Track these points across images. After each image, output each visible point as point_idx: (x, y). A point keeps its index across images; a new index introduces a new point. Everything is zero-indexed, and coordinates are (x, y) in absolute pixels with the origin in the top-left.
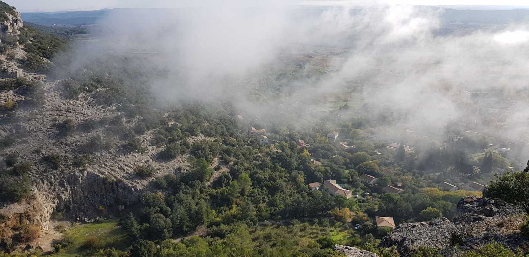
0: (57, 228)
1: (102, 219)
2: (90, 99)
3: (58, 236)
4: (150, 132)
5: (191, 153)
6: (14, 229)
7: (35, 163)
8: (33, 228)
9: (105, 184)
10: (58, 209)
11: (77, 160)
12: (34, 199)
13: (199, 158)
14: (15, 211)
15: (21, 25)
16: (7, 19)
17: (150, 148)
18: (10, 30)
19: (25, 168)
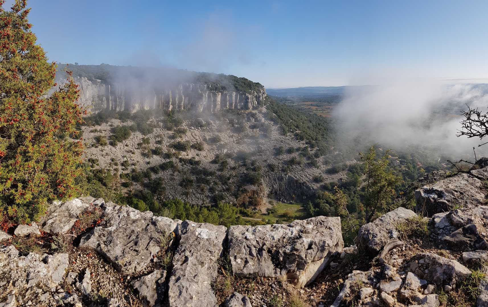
0: (270, 202)
1: (293, 202)
2: (293, 136)
3: (270, 206)
4: (323, 157)
5: (349, 170)
6: (250, 198)
7: (264, 167)
8: (258, 199)
9: (297, 183)
10: (271, 192)
11: (284, 169)
12: (262, 185)
13: (353, 173)
14: (251, 189)
15: (266, 95)
16: (261, 92)
17: (322, 166)
18: (261, 98)
19: (259, 168)
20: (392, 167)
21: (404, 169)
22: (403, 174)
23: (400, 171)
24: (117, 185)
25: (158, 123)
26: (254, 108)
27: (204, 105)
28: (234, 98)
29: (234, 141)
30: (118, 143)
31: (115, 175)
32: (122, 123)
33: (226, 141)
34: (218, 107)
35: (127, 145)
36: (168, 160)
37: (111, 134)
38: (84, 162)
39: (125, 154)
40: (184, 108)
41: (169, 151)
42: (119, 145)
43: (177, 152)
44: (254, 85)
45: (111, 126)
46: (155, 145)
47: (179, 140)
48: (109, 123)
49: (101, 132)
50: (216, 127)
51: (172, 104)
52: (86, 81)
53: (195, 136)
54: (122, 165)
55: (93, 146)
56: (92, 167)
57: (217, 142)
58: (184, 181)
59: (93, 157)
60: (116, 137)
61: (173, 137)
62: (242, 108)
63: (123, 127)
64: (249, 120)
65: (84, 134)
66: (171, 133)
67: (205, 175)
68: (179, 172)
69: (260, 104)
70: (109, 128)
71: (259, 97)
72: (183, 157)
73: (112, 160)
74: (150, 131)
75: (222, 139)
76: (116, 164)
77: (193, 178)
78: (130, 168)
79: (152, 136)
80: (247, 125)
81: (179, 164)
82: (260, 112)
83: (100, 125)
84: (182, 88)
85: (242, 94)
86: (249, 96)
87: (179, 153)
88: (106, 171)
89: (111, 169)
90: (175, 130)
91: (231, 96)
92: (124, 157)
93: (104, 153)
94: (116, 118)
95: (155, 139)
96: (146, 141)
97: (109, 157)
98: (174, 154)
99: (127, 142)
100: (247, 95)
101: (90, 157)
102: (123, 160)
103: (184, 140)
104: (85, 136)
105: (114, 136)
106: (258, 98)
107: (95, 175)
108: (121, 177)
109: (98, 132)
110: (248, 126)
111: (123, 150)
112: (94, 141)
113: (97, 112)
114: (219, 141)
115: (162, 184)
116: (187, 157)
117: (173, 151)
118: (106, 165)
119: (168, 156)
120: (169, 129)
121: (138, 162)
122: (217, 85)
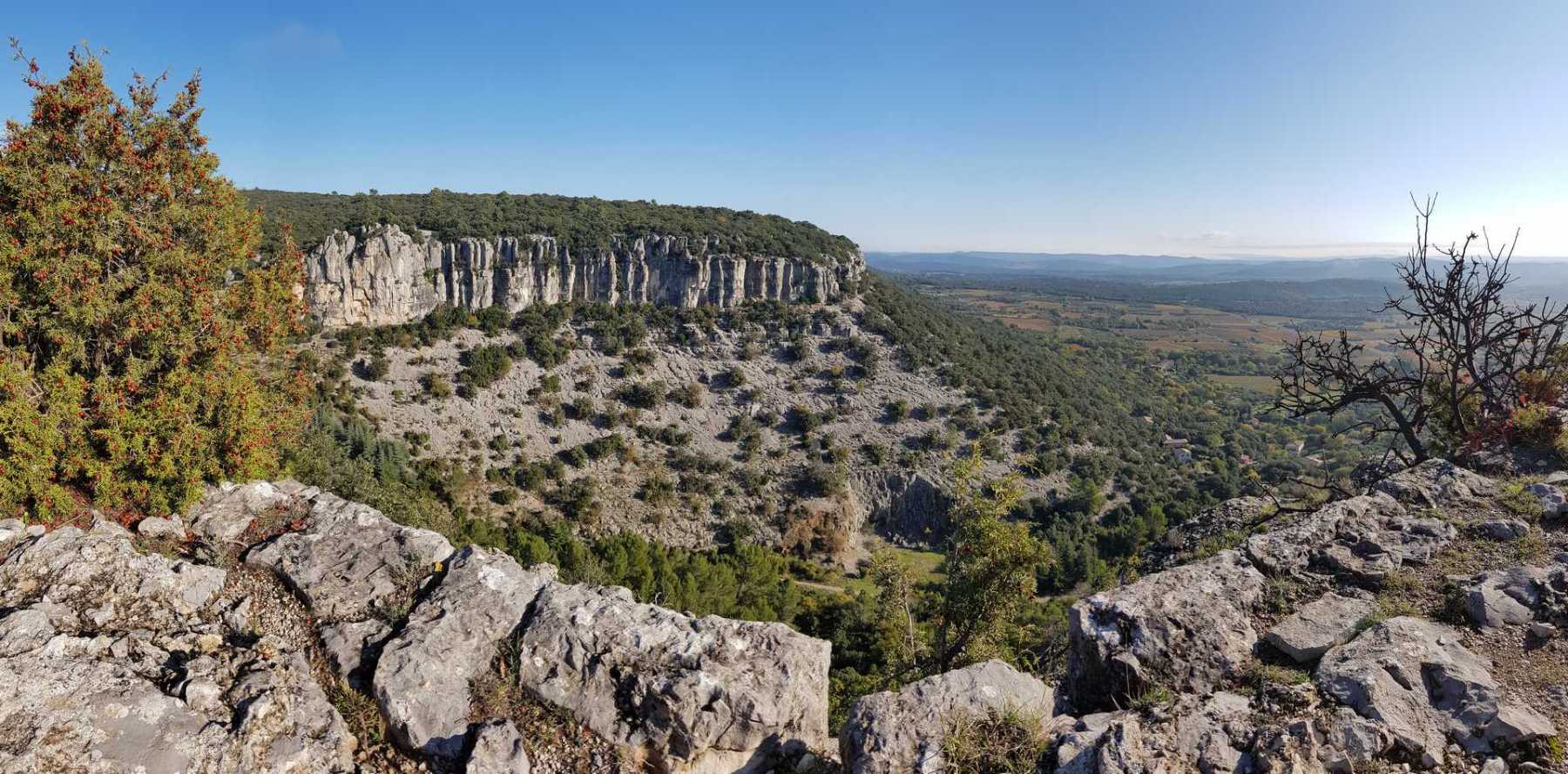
0: (867, 545)
1: (926, 546)
2: (933, 376)
3: (865, 555)
4: (1015, 431)
5: (1072, 469)
6: (816, 530)
7: (854, 451)
8: (838, 535)
9: (937, 497)
10: (871, 519)
11: (905, 458)
12: (846, 497)
13: (1083, 477)
14: (821, 508)
15: (863, 268)
16: (849, 260)
17: (1012, 456)
18: (850, 274)
19: (841, 454)
20: (1173, 466)
21: (1202, 471)
22: (1199, 484)
23: (1191, 477)
24: (480, 500)
25: (580, 338)
26: (832, 300)
27: (702, 290)
28: (780, 274)
29: (778, 385)
30: (478, 389)
31: (473, 472)
32: (487, 339)
33: (758, 384)
34: (739, 295)
35: (500, 396)
36: (607, 433)
37: (461, 368)
38: (391, 439)
39: (498, 417)
40: (649, 298)
41: (610, 408)
42: (482, 395)
43: (631, 410)
44: (833, 241)
45: (459, 346)
46: (574, 394)
47: (635, 379)
48: (455, 341)
49: (435, 364)
50: (731, 347)
51: (618, 289)
52: (395, 234)
53: (677, 370)
54: (492, 445)
55: (414, 398)
56: (414, 455)
57: (734, 386)
58: (648, 486)
59: (417, 429)
60: (474, 376)
61: (618, 373)
62: (800, 300)
63: (491, 348)
64: (817, 330)
65: (391, 367)
66: (615, 362)
67: (701, 472)
68: (637, 463)
69: (846, 291)
70: (455, 353)
71: (846, 271)
72: (648, 425)
73: (466, 434)
74: (558, 359)
75: (748, 378)
76: (475, 445)
77: (673, 477)
78: (510, 455)
79: (565, 372)
80: (813, 343)
81: (638, 442)
82: (847, 310)
83: (430, 345)
84: (642, 248)
85: (801, 265)
86: (820, 270)
87: (636, 414)
88: (449, 463)
89: (463, 457)
90: (625, 356)
91: (773, 268)
92: (494, 425)
93: (444, 416)
94: (471, 327)
95: (574, 376)
96: (550, 384)
97: (458, 428)
98: (623, 416)
99: (501, 386)
100: (814, 265)
101: (407, 428)
102: (492, 434)
103: (649, 380)
104: (393, 372)
105: (469, 372)
106: (841, 274)
107: (422, 476)
108: (488, 477)
109: (427, 362)
110: (816, 345)
111: (492, 408)
112: (419, 387)
113: (423, 313)
114: (739, 384)
115: (592, 495)
116: (657, 424)
117: (622, 408)
118: (449, 447)
119: (604, 421)
120: (611, 352)
121: (529, 437)
122: (734, 238)
